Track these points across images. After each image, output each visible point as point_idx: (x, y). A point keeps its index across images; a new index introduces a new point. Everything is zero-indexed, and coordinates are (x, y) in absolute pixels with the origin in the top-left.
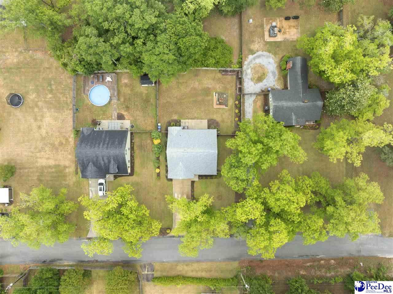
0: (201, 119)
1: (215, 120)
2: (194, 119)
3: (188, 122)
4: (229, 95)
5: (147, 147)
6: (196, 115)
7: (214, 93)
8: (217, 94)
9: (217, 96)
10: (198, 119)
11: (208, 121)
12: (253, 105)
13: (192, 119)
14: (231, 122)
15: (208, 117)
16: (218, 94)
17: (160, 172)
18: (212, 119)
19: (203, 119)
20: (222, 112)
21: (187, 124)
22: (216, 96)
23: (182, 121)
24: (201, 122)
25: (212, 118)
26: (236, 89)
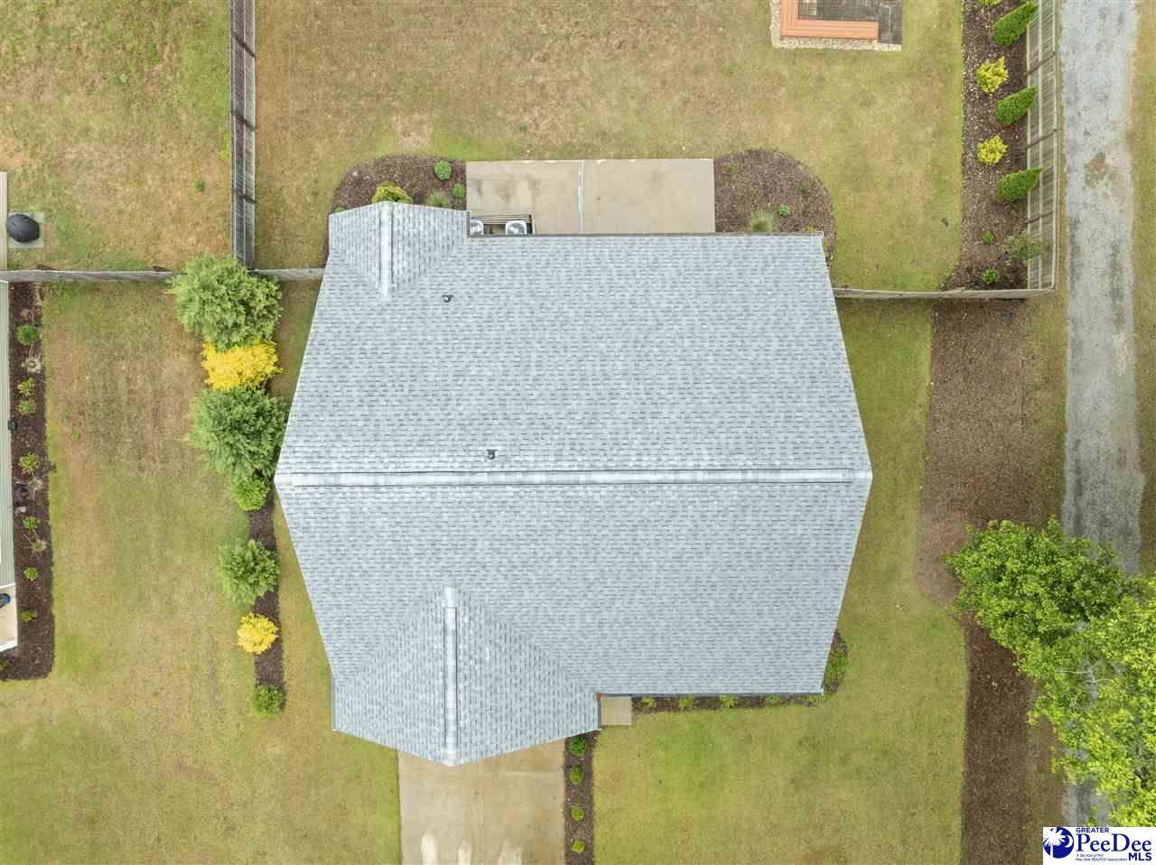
0: (659, 154)
1: (785, 164)
2: (586, 152)
3: (534, 184)
5: (156, 415)
6: (605, 115)
10: (625, 149)
11: (723, 173)
13: (566, 152)
14: (936, 176)
15: (722, 137)
17: (277, 644)
18: (756, 154)
19: (675, 153)
20: (846, 85)
21: (523, 200)
23: (472, 169)
24: (656, 178)
25: (756, 145)
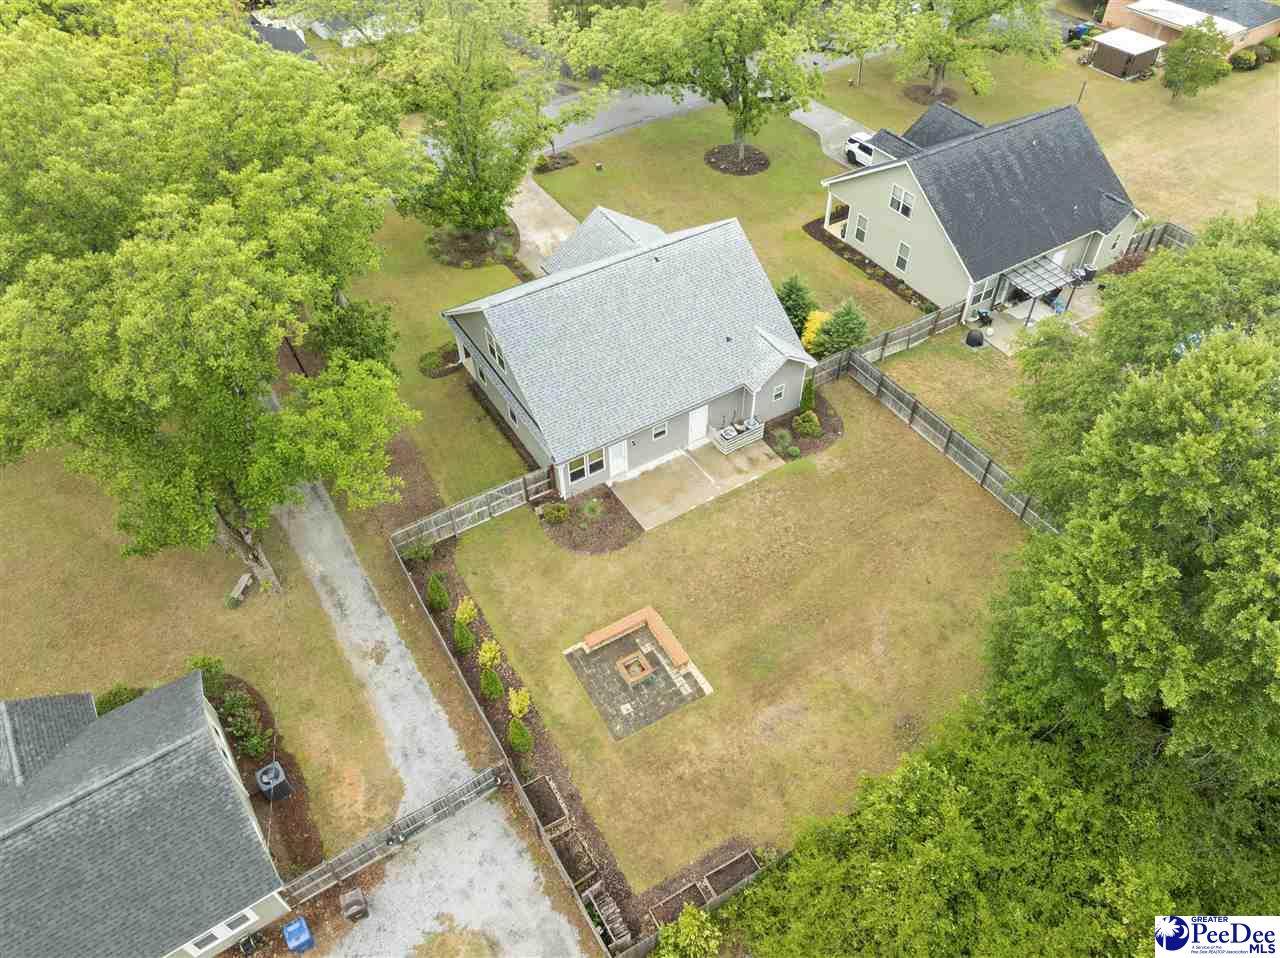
2: (724, 498)
4: (600, 734)
6: (727, 520)
7: (708, 689)
8: (686, 690)
9: (679, 681)
11: (633, 527)
12: (396, 760)
13: (735, 493)
15: (647, 546)
16: (678, 693)
19: (672, 523)
20: (589, 611)
22: (688, 676)
25: (623, 550)
26: (573, 798)
